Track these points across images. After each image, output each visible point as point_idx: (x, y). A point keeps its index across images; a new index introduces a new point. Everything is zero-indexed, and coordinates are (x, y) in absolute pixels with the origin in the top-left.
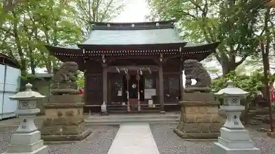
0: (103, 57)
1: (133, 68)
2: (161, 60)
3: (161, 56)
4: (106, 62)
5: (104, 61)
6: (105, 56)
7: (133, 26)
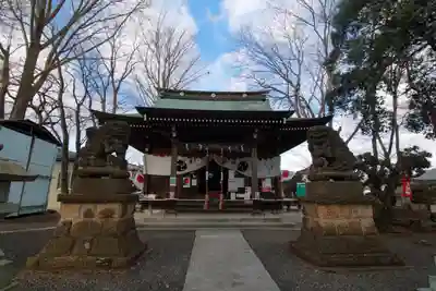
0: (173, 129)
2: (255, 137)
5: (174, 135)
7: (213, 96)
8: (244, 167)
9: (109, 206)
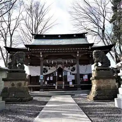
0: (41, 53)
2: (78, 55)
3: (78, 53)
5: (41, 56)
6: (42, 53)
7: (59, 36)
8: (73, 69)
9: (20, 82)
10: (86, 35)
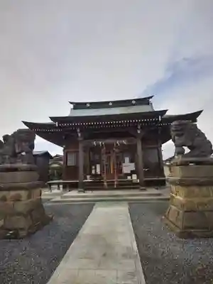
1: (109, 141)
3: (139, 127)
4: (81, 135)
10: (150, 100)
